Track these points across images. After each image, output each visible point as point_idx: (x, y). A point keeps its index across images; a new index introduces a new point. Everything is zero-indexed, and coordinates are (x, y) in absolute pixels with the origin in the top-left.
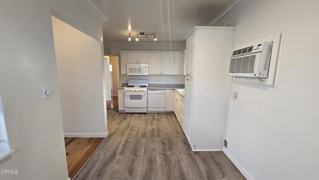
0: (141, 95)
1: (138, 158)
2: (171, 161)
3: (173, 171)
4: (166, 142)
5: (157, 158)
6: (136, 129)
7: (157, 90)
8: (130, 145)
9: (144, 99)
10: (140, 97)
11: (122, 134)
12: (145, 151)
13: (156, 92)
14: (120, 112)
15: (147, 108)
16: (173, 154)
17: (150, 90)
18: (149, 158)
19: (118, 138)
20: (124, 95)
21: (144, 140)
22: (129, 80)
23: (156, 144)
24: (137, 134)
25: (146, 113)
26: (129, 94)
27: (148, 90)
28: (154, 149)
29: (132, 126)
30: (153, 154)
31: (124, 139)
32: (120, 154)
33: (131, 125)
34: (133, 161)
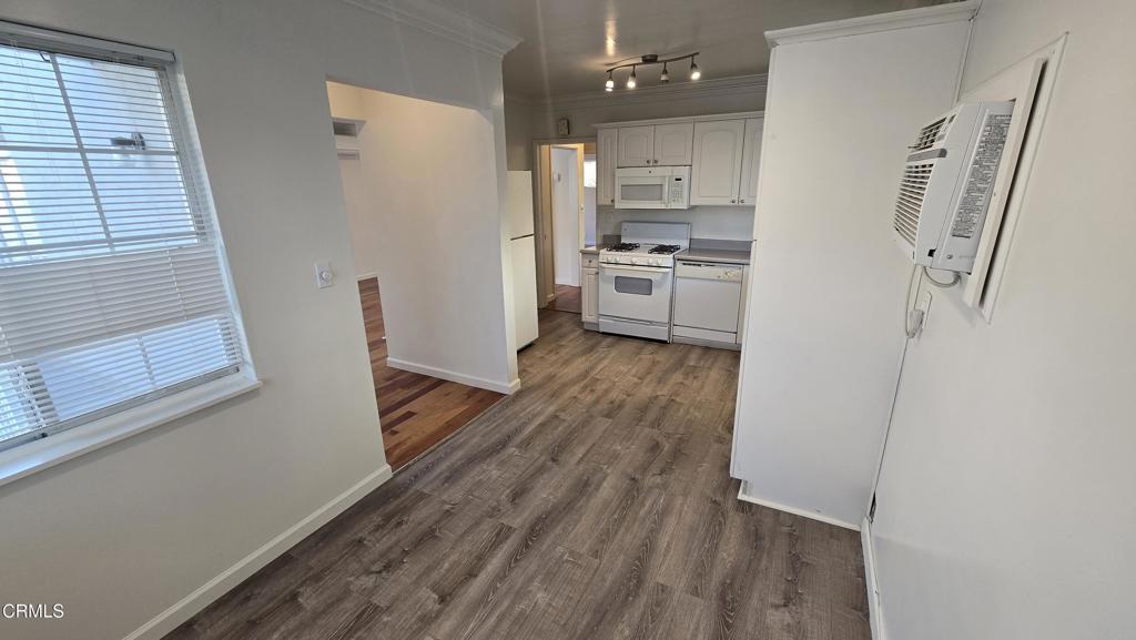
0: (650, 280)
1: (556, 468)
2: (643, 504)
3: (627, 530)
4: (667, 447)
5: (605, 484)
6: (601, 387)
7: (711, 264)
8: (557, 427)
9: (661, 294)
10: (645, 287)
11: (554, 395)
12: (584, 455)
13: (704, 271)
14: (586, 327)
15: (671, 324)
16: (665, 486)
17: (687, 262)
18: (585, 478)
19: (538, 404)
20: (597, 273)
21: (602, 425)
22: (625, 225)
23: (632, 444)
24: (597, 402)
25: (665, 342)
26: (612, 272)
27: (679, 264)
28: (616, 456)
29: (598, 377)
30: (602, 469)
31: (551, 409)
32: (519, 446)
33: (593, 373)
34: (541, 470)
